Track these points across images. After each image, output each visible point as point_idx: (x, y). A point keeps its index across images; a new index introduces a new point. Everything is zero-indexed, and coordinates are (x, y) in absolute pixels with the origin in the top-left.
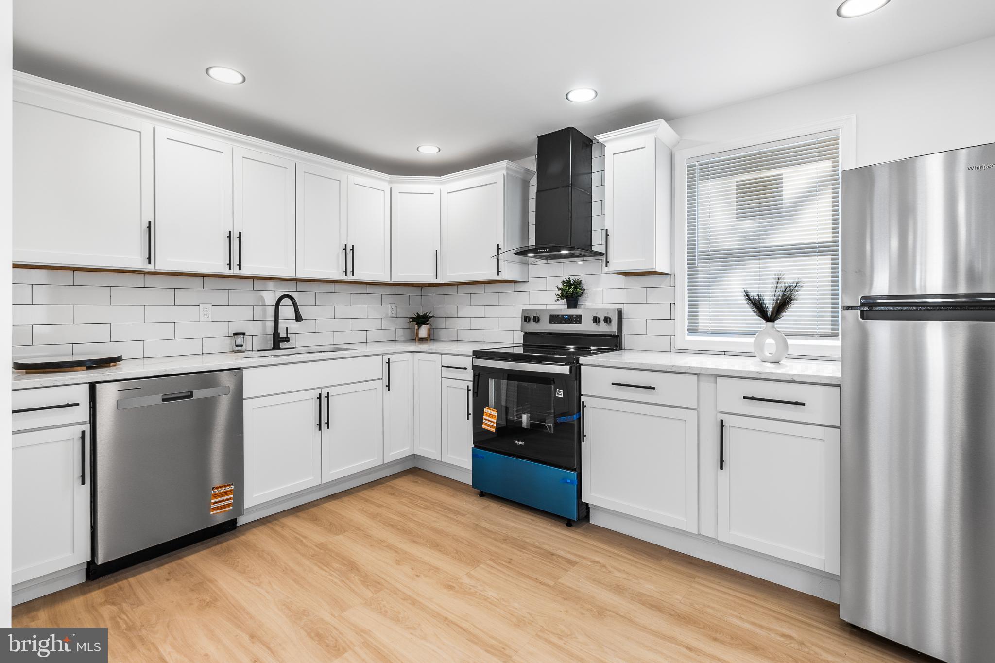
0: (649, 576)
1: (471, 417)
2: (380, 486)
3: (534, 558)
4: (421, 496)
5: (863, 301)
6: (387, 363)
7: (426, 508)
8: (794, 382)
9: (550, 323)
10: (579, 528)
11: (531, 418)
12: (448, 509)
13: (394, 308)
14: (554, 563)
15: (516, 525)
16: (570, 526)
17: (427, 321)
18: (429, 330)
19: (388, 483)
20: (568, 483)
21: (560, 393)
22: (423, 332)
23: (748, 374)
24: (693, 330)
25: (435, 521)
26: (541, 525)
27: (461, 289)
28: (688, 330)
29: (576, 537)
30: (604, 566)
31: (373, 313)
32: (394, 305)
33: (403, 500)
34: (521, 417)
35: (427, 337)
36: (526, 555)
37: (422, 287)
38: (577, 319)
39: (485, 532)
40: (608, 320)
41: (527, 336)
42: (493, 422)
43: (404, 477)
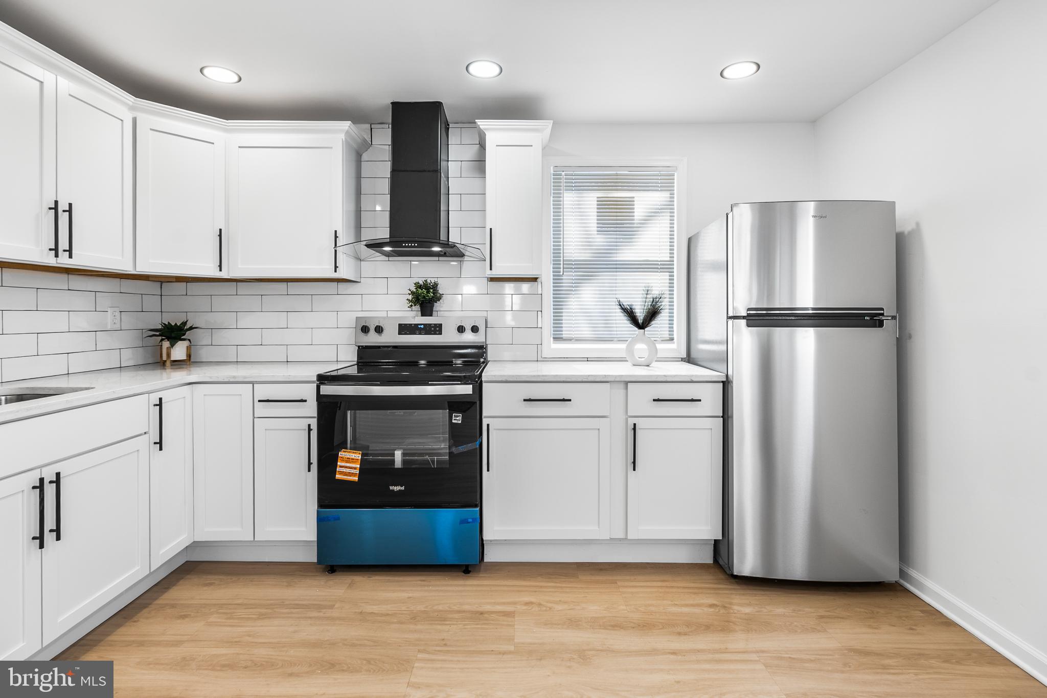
0: (584, 597)
1: (315, 467)
2: (145, 611)
3: (466, 627)
4: (239, 602)
5: (748, 312)
6: (156, 405)
7: (262, 617)
8: (692, 382)
9: (400, 333)
10: (480, 571)
11: (404, 455)
12: (298, 606)
13: (118, 314)
14: (492, 622)
15: (410, 595)
16: (469, 573)
17: (184, 335)
18: (189, 348)
19: (158, 602)
20: (469, 523)
21: (458, 418)
22: (179, 351)
23: (657, 378)
24: (557, 339)
25: (295, 632)
26: (438, 583)
27: (243, 288)
28: (554, 338)
29: (486, 582)
30: (540, 605)
31: (81, 321)
32: (118, 310)
33: (213, 619)
34: (393, 455)
35: (185, 358)
36: (455, 626)
37: (162, 282)
38: (436, 329)
39: (379, 618)
40: (475, 329)
41: (363, 351)
42: (355, 468)
43: (181, 582)
